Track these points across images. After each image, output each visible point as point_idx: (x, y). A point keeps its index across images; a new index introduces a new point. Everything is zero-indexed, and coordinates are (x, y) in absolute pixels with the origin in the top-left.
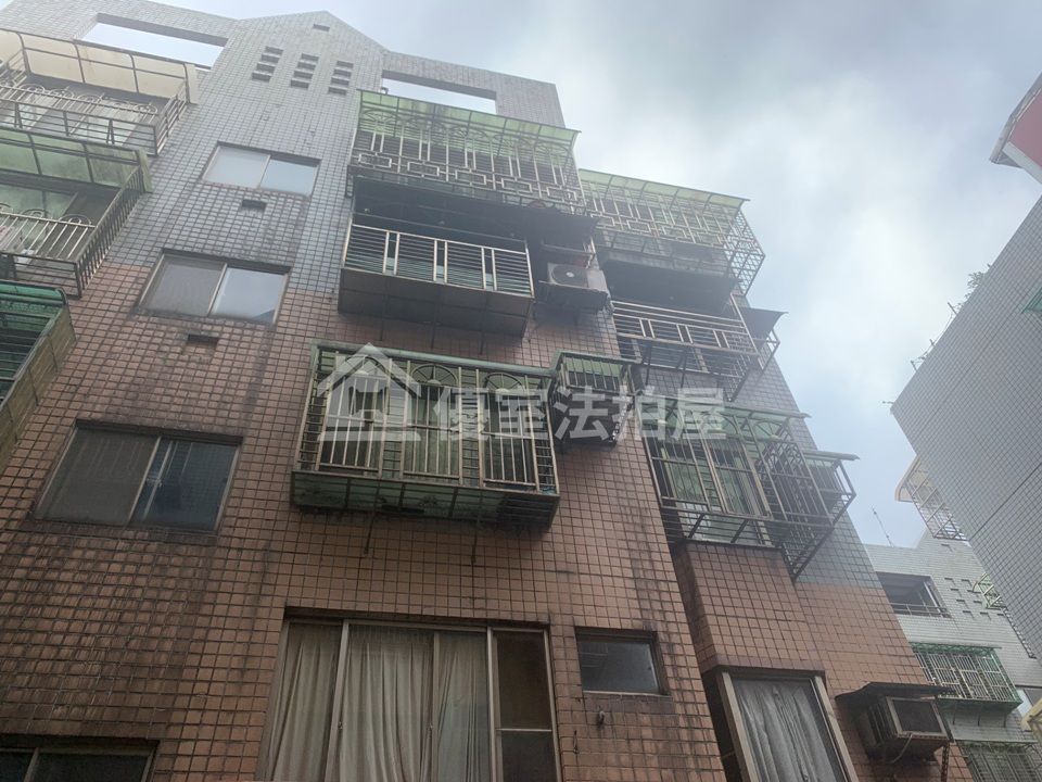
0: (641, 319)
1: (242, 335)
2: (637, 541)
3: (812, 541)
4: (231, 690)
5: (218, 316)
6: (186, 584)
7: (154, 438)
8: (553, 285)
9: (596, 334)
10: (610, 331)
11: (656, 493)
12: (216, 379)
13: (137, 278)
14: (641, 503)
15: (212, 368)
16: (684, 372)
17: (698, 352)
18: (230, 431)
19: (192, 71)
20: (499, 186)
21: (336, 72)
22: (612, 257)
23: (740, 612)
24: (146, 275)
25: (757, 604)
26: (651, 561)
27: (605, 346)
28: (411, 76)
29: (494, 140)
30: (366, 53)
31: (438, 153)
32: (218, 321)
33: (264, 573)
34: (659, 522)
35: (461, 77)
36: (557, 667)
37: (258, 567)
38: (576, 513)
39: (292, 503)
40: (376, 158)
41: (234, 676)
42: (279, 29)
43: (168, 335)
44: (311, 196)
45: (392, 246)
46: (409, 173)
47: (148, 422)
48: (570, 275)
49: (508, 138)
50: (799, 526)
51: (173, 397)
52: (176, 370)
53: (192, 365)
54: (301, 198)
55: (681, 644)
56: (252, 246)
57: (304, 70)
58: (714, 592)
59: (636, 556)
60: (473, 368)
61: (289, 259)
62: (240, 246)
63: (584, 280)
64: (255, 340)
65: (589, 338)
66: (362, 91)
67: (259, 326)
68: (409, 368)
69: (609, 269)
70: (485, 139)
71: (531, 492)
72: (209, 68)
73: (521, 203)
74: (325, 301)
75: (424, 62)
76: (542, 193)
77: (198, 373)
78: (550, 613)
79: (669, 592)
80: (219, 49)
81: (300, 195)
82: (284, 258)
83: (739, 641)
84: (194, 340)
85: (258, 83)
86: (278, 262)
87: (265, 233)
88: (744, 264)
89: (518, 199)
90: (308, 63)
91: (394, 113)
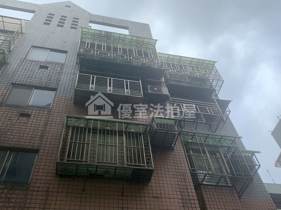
0: (181, 104)
1: (39, 113)
2: (183, 185)
3: (246, 183)
5: (31, 106)
6: (18, 205)
7: (7, 151)
8: (150, 93)
11: (189, 168)
12: (30, 129)
13: (2, 94)
14: (184, 171)
15: (28, 125)
16: (197, 122)
17: (202, 115)
18: (34, 148)
19: (23, 22)
20: (130, 59)
21: (73, 21)
22: (170, 83)
24: (5, 93)
26: (188, 192)
28: (100, 22)
29: (128, 44)
30: (83, 15)
31: (109, 48)
32: (31, 108)
33: (46, 200)
34: (190, 178)
35: (116, 22)
37: (44, 198)
38: (160, 175)
39: (57, 173)
40: (87, 50)
42: (53, 7)
43: (13, 114)
44: (64, 64)
45: (93, 81)
46: (99, 55)
47: (5, 145)
48: (156, 89)
49: (133, 43)
50: (241, 178)
51: (14, 136)
52: (16, 126)
53: (21, 124)
54: (61, 64)
56: (43, 81)
57: (62, 21)
58: (211, 203)
59: (182, 190)
60: (122, 123)
61: (56, 86)
62: (39, 82)
63: (160, 91)
64: (44, 115)
66: (82, 28)
67: (45, 110)
68: (99, 123)
69: (169, 87)
70: (125, 43)
71: (143, 168)
72: (29, 21)
74: (69, 100)
75: (103, 17)
76: (145, 61)
77: (23, 127)
79: (195, 204)
80: (32, 15)
81: (60, 63)
84: (22, 115)
85: (46, 25)
86: (52, 87)
87: (48, 77)
88: (217, 84)
89: (137, 63)
90: (63, 19)
91: (93, 35)
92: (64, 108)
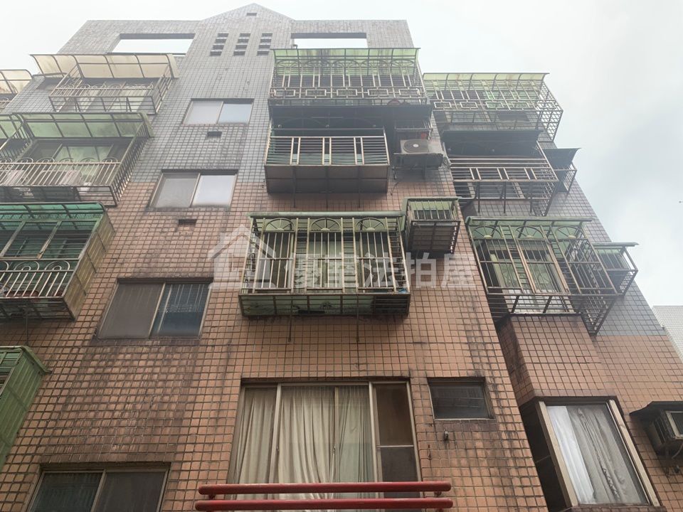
0: (470, 168)
1: (210, 216)
2: (470, 319)
3: (604, 306)
4: (210, 431)
5: (196, 206)
6: (183, 369)
7: (162, 284)
8: (404, 155)
9: (438, 183)
10: (448, 180)
11: (484, 285)
12: (196, 244)
13: (148, 190)
14: (472, 292)
15: (193, 238)
16: (505, 200)
17: (517, 185)
18: (205, 275)
19: (171, 57)
20: (366, 95)
21: (262, 41)
22: (452, 129)
23: (550, 360)
24: (152, 187)
25: (563, 353)
26: (480, 331)
27: (445, 190)
28: (310, 34)
29: (363, 65)
30: (280, 25)
31: (325, 81)
32: (196, 209)
33: (228, 359)
34: (486, 304)
35: (342, 28)
36: (415, 405)
37: (224, 356)
38: (426, 304)
39: (243, 314)
40: (285, 91)
41: (212, 422)
42: (226, 20)
43: (167, 222)
44: (249, 123)
45: (296, 146)
46: (307, 97)
47: (157, 275)
48: (416, 146)
49: (372, 62)
50: (595, 297)
51: (171, 258)
52: (172, 242)
53: (181, 238)
54: (243, 125)
55: (503, 384)
56: (214, 160)
57: (242, 44)
58: (531, 347)
59: (469, 328)
60: (350, 217)
61: (236, 165)
62: (206, 162)
63: (426, 147)
64: (218, 218)
65: (434, 187)
66: (274, 50)
67: (220, 209)
68: (309, 223)
69: (446, 139)
70: (357, 65)
71: (391, 293)
72: (184, 54)
73: (381, 103)
74: (260, 187)
75: (317, 23)
76: (393, 94)
77: (185, 242)
78: (410, 370)
79: (494, 350)
80: (189, 42)
81: (242, 123)
82: (234, 165)
83: (550, 379)
84: (183, 222)
85: (214, 57)
86: (230, 168)
87: (222, 151)
88: (550, 118)
89: (379, 101)
90: (244, 38)
91: (297, 60)
92: (251, 202)
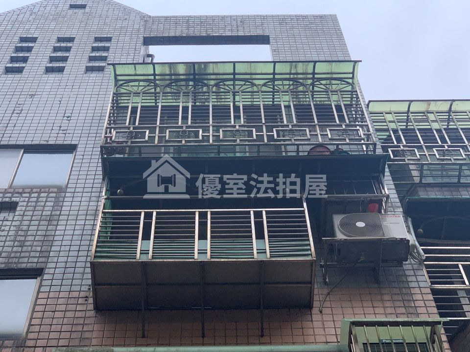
0: (460, 264)
8: (341, 241)
10: (422, 284)
20: (271, 138)
21: (94, 49)
29: (264, 89)
30: (125, 23)
31: (200, 114)
35: (229, 27)
40: (131, 132)
42: (33, 16)
44: (67, 187)
45: (147, 226)
46: (167, 141)
48: (360, 224)
49: (280, 82)
54: (55, 190)
57: (59, 54)
61: (41, 260)
63: (377, 227)
65: (396, 297)
67: (7, 343)
70: (255, 89)
73: (298, 151)
74: (80, 301)
75: (187, 20)
76: (322, 136)
81: (54, 187)
82: (36, 260)
85: (11, 77)
86: (29, 266)
87: (16, 236)
89: (294, 148)
90: (64, 44)
91: (152, 81)
